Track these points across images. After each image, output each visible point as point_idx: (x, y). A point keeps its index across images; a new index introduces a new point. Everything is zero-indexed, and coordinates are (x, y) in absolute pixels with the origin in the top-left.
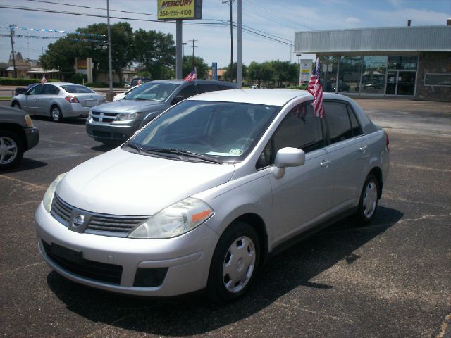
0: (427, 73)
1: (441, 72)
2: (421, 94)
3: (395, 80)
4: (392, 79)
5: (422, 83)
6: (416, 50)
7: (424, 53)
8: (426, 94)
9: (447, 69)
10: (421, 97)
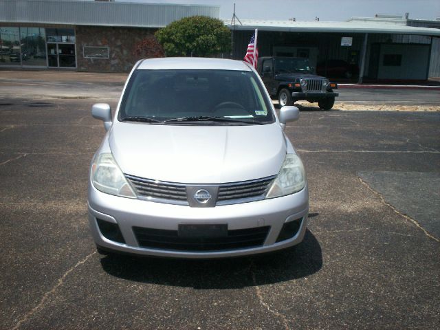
0: (85, 46)
1: (97, 46)
2: (82, 65)
3: (56, 52)
4: (53, 51)
5: (82, 56)
6: (73, 23)
7: (80, 27)
8: (86, 66)
9: (102, 42)
10: (83, 68)
